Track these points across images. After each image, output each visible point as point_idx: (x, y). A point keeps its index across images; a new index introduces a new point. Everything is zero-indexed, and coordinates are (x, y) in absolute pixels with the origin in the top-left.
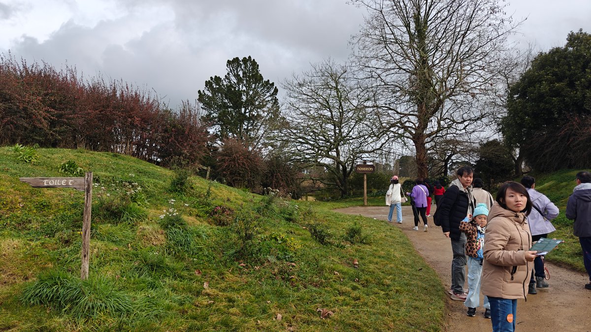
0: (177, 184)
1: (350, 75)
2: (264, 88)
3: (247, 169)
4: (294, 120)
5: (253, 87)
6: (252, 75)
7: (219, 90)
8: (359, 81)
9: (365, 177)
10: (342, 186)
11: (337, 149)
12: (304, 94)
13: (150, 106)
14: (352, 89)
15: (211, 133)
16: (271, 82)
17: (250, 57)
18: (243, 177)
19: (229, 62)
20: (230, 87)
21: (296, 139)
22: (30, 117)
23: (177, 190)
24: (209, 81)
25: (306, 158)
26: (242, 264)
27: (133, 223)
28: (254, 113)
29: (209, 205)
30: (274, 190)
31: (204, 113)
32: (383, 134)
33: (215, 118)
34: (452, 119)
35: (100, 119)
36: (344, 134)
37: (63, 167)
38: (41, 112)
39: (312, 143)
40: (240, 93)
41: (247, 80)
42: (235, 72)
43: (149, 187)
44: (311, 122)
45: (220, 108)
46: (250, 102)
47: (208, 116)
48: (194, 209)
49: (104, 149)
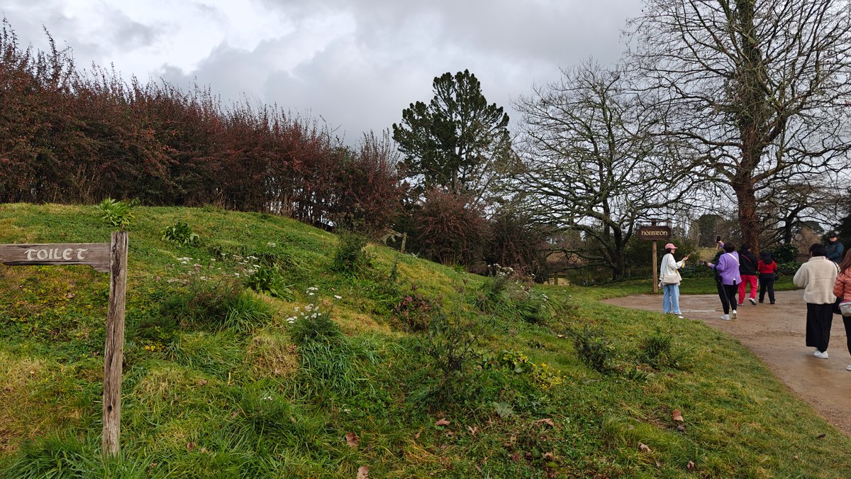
0: (344, 259)
1: (624, 85)
2: (488, 116)
3: (461, 236)
4: (537, 158)
5: (472, 115)
6: (471, 97)
7: (423, 122)
8: (640, 93)
9: (655, 247)
10: (614, 260)
11: (605, 202)
12: (550, 118)
13: (316, 142)
14: (627, 107)
15: (412, 185)
16: (498, 107)
17: (467, 71)
18: (456, 248)
19: (436, 79)
20: (438, 116)
21: (539, 188)
22: (142, 162)
23: (343, 269)
24: (408, 109)
25: (555, 218)
26: (443, 421)
27: (244, 331)
28: (473, 154)
29: (394, 293)
30: (505, 268)
31: (403, 157)
32: (684, 176)
33: (418, 163)
34: (801, 148)
35: (244, 164)
36: (617, 178)
37: (169, 233)
38: (156, 153)
39: (564, 193)
40: (452, 126)
41: (462, 106)
42: (446, 94)
43: (298, 263)
44: (562, 160)
45: (425, 150)
46: (468, 137)
47: (407, 161)
48: (370, 301)
49: (252, 208)
